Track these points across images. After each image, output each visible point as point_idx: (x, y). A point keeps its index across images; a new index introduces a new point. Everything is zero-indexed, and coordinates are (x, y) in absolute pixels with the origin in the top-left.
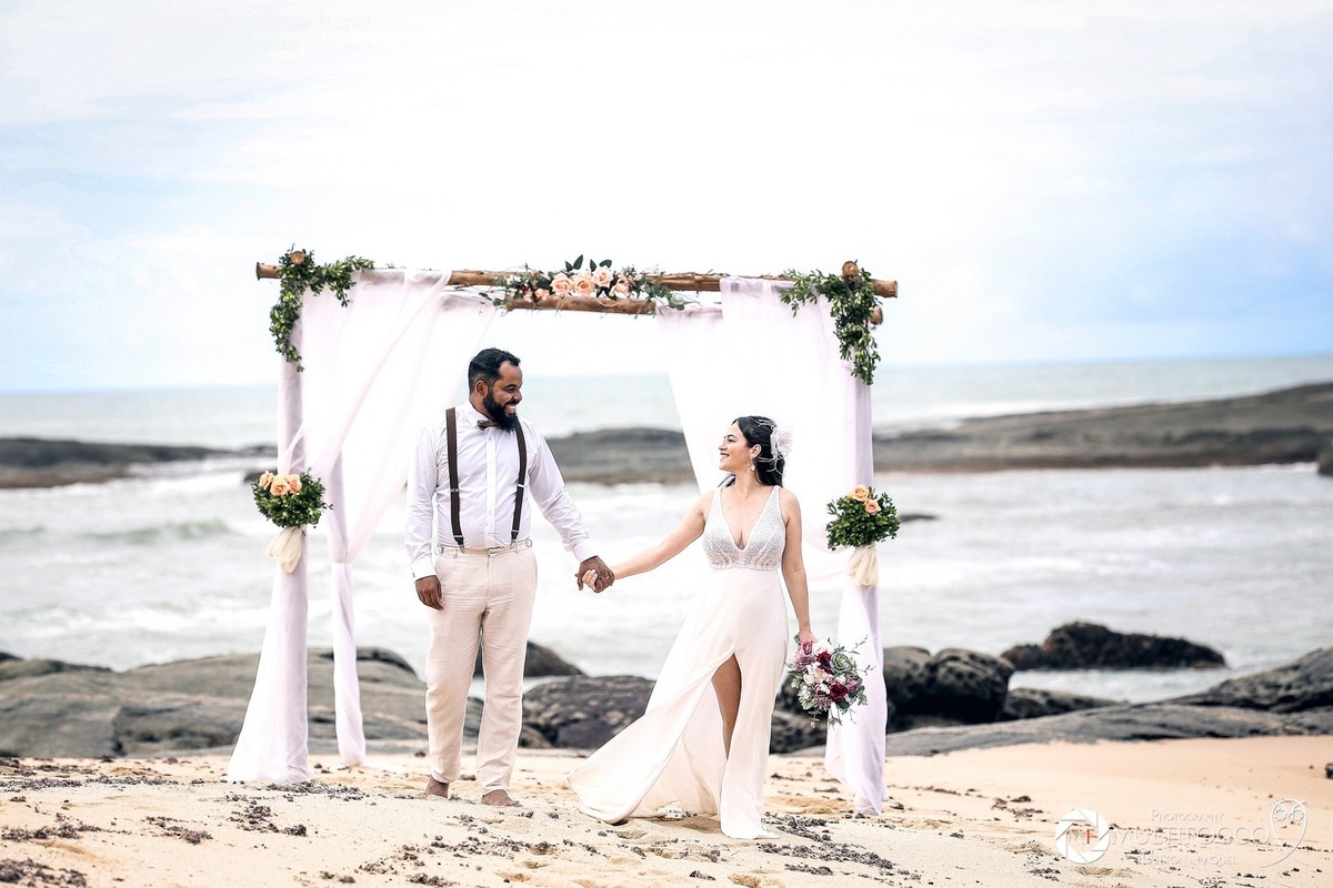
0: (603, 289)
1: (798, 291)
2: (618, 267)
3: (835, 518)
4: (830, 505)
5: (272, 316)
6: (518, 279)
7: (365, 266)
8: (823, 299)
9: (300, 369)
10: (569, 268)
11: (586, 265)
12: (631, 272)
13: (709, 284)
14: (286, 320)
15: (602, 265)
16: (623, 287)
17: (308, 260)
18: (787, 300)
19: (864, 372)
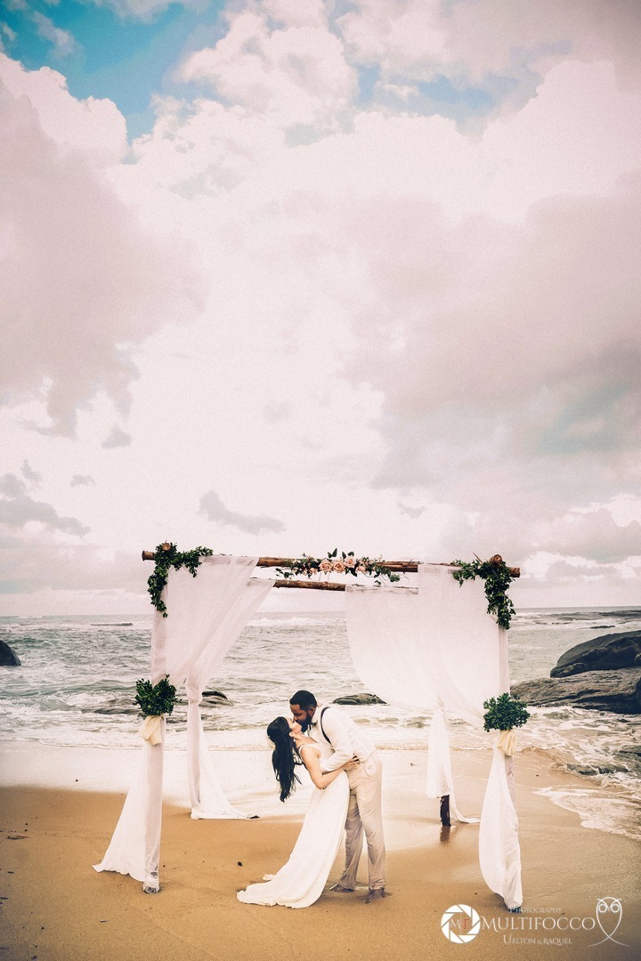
0: (351, 569)
1: (464, 573)
2: (358, 556)
3: (488, 710)
4: (486, 703)
5: (149, 582)
6: (299, 562)
7: (207, 553)
8: (477, 577)
9: (165, 615)
10: (330, 556)
11: (339, 555)
12: (365, 560)
13: (411, 568)
14: (157, 585)
15: (350, 554)
16: (363, 568)
17: (173, 548)
18: (457, 578)
19: (504, 622)
